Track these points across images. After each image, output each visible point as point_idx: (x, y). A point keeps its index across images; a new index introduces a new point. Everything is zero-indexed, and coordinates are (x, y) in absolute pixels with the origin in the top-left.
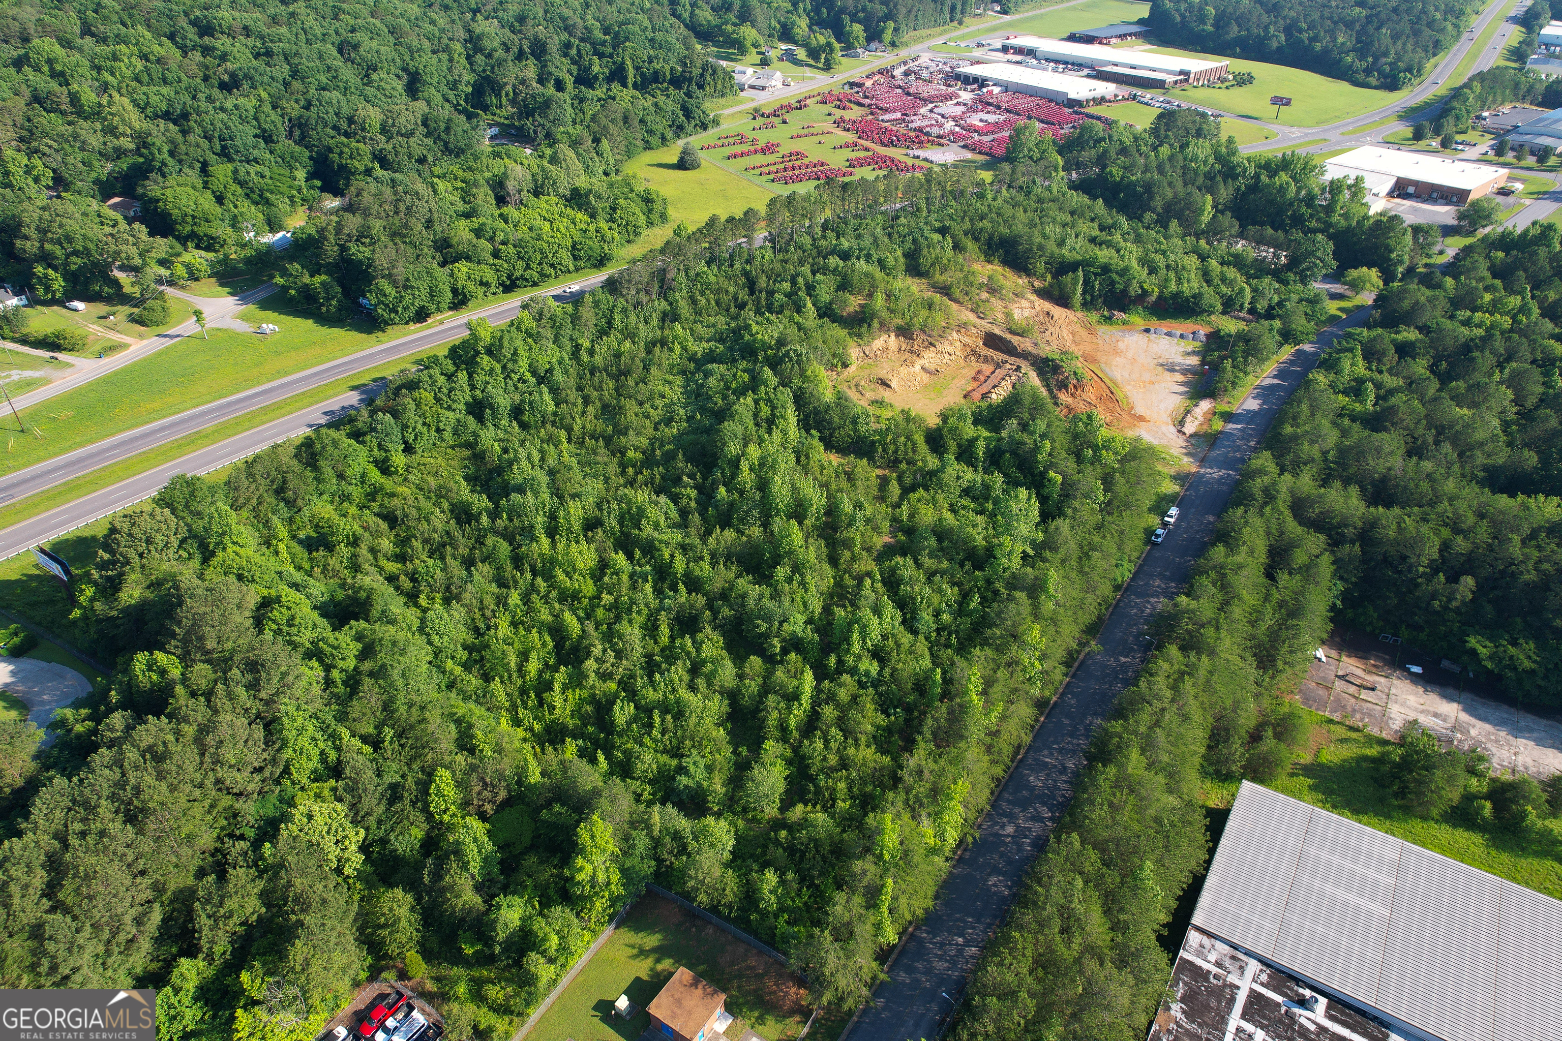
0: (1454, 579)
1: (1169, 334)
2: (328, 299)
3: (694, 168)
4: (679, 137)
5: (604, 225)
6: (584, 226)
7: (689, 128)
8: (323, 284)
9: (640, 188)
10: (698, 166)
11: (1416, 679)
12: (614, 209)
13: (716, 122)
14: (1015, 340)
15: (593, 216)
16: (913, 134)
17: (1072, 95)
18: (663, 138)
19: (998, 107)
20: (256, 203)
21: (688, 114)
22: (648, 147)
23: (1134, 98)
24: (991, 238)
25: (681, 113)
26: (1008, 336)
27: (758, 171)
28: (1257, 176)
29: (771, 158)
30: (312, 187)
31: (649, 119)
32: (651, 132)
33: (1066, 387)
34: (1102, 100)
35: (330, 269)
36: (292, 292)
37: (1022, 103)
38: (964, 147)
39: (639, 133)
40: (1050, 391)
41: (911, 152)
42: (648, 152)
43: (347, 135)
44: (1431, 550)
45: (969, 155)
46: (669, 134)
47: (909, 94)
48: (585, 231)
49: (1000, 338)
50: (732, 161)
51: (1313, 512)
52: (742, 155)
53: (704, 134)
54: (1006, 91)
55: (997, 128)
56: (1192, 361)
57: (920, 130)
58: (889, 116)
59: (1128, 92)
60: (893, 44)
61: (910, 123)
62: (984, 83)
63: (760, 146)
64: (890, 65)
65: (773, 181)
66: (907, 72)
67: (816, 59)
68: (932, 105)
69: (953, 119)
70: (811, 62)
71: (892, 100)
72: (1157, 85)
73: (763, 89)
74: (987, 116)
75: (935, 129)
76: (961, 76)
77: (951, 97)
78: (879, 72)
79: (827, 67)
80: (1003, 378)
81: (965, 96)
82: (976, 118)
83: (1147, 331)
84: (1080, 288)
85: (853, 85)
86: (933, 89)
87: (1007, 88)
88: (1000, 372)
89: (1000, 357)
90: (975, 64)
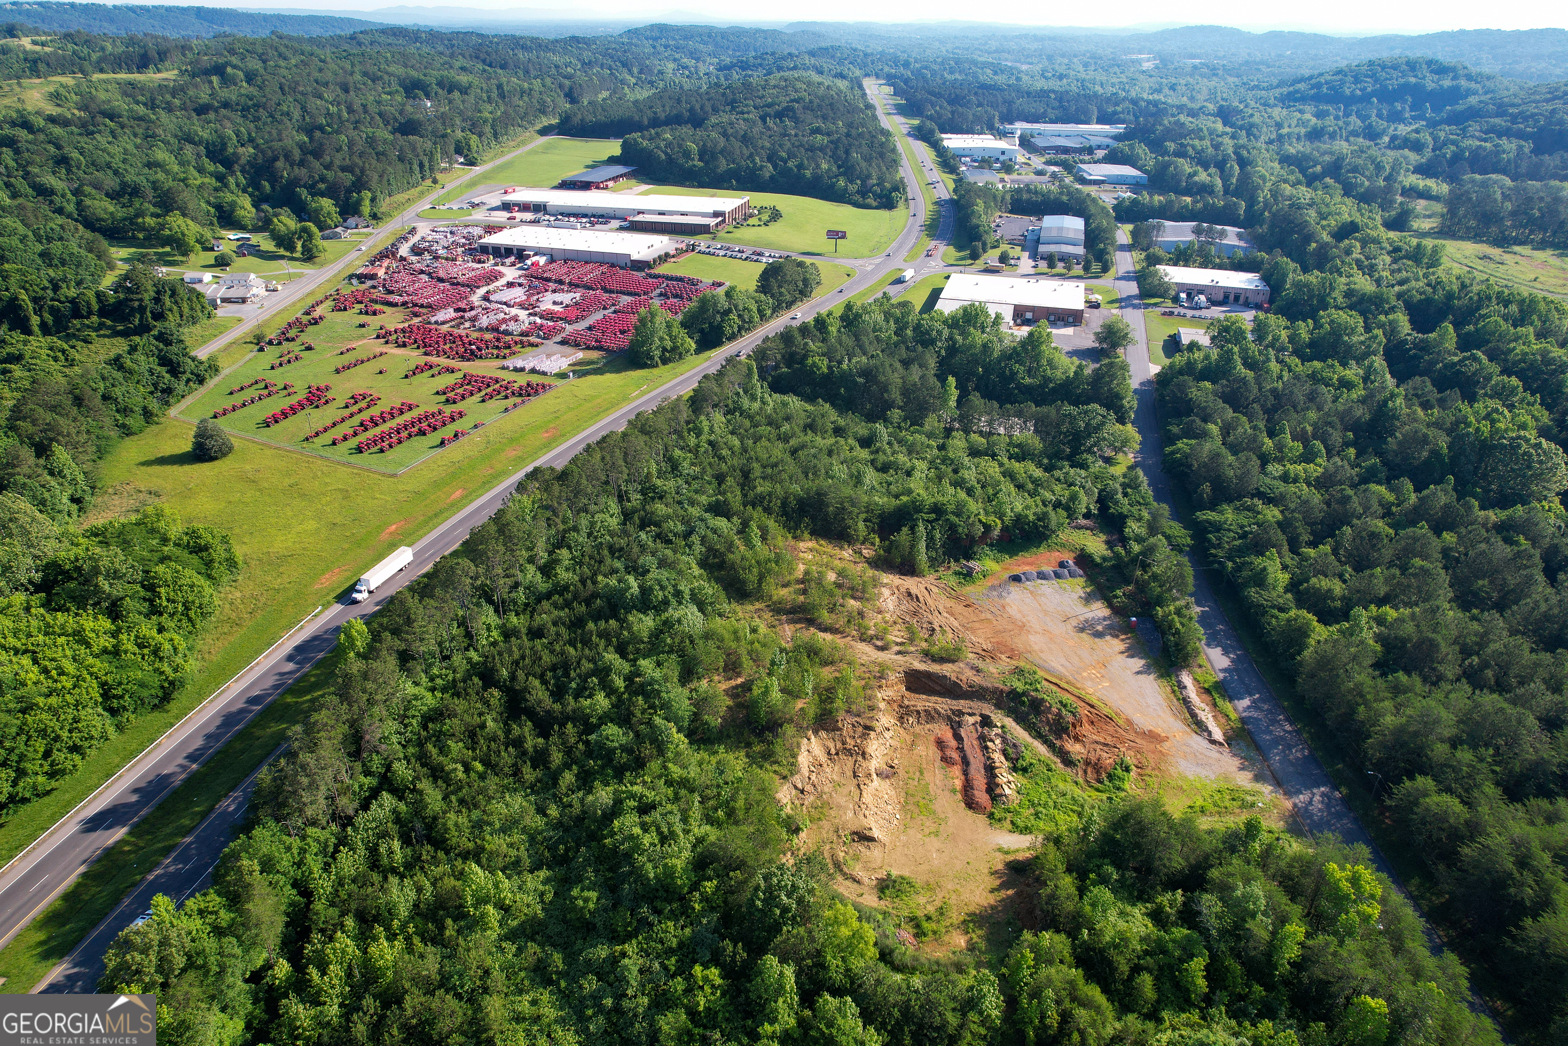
1: (1042, 576)
3: (224, 455)
4: (167, 404)
5: (147, 629)
6: (106, 642)
7: (180, 387)
9: (175, 531)
10: (231, 449)
12: (151, 588)
13: (214, 369)
14: (947, 670)
15: (114, 611)
16: (488, 336)
17: (635, 257)
18: (147, 414)
19: (561, 282)
21: (175, 370)
22: (127, 432)
23: (693, 248)
24: (784, 504)
25: (163, 370)
26: (935, 668)
27: (327, 438)
28: (951, 338)
29: (329, 414)
31: (118, 392)
32: (125, 411)
33: (1065, 730)
34: (665, 258)
37: (592, 274)
38: (563, 342)
39: (108, 417)
40: (1046, 742)
41: (509, 363)
42: (129, 442)
45: (580, 355)
46: (154, 405)
47: (441, 280)
48: (115, 652)
49: (928, 675)
50: (275, 428)
52: (285, 414)
53: (202, 390)
54: (552, 260)
55: (579, 310)
56: (1099, 610)
57: (494, 329)
58: (441, 316)
59: (685, 241)
60: (375, 216)
61: (474, 319)
62: (520, 254)
63: (302, 395)
64: (388, 244)
65: (359, 450)
66: (417, 251)
67: (291, 248)
68: (482, 291)
69: (522, 306)
70: (282, 252)
71: (427, 291)
72: (702, 230)
73: (244, 301)
74: (558, 297)
75: (512, 326)
76: (484, 249)
77: (494, 276)
78: (383, 255)
79: (309, 256)
80: (982, 738)
81: (511, 273)
82: (548, 302)
83: (1016, 579)
84: (922, 546)
85: (362, 278)
86: (465, 268)
87: (553, 256)
88: (969, 733)
89: (943, 704)
90: (491, 229)
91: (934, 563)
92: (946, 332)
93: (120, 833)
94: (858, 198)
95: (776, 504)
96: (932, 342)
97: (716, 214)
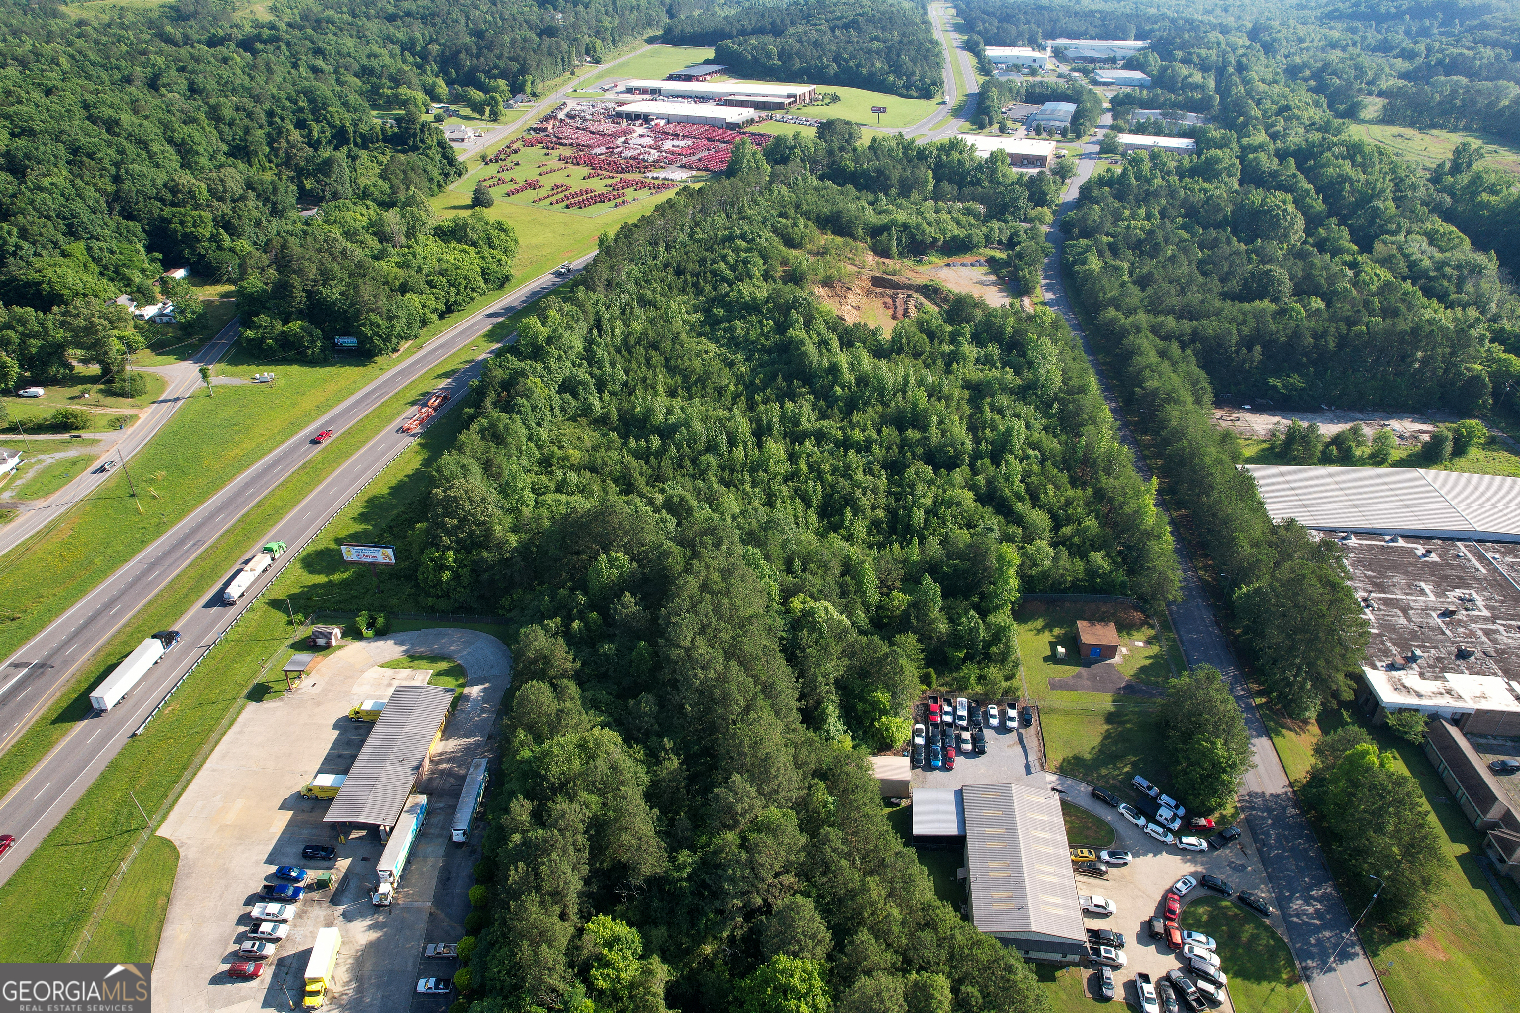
0: (1250, 349)
1: (963, 265)
2: (313, 342)
3: (494, 204)
4: (446, 184)
7: (451, 175)
8: (302, 328)
9: (491, 220)
11: (1252, 411)
13: (466, 169)
14: (894, 278)
16: (632, 162)
17: (729, 120)
18: (440, 186)
19: (677, 135)
20: (112, 280)
23: (771, 117)
26: (888, 277)
27: (548, 201)
29: (543, 193)
30: (153, 260)
34: (751, 122)
35: (301, 315)
36: (270, 342)
37: (697, 130)
38: (682, 167)
41: (648, 175)
43: (173, 204)
44: (1235, 338)
45: (694, 173)
47: (592, 132)
49: (883, 279)
50: (514, 197)
51: (1163, 332)
52: (517, 191)
53: (460, 180)
54: (669, 122)
55: (693, 150)
56: (992, 278)
57: (635, 158)
58: (598, 151)
59: (764, 114)
60: (534, 95)
61: (620, 154)
62: (646, 118)
63: (522, 184)
64: (549, 111)
65: (567, 207)
66: (569, 116)
67: (482, 113)
68: (623, 139)
69: (651, 147)
70: (475, 115)
71: (582, 137)
72: (780, 106)
73: (463, 140)
74: (676, 143)
75: (646, 157)
76: (619, 115)
77: (629, 132)
78: (546, 119)
79: (495, 117)
80: (906, 303)
81: (640, 130)
82: (668, 145)
83: (948, 265)
84: (894, 243)
85: (537, 130)
86: (608, 127)
87: (669, 120)
88: (900, 301)
89: (890, 292)
90: (620, 104)
91: (901, 255)
92: (935, 153)
93: (501, 319)
94: (905, 92)
95: (813, 216)
96: (926, 158)
97: (789, 96)
